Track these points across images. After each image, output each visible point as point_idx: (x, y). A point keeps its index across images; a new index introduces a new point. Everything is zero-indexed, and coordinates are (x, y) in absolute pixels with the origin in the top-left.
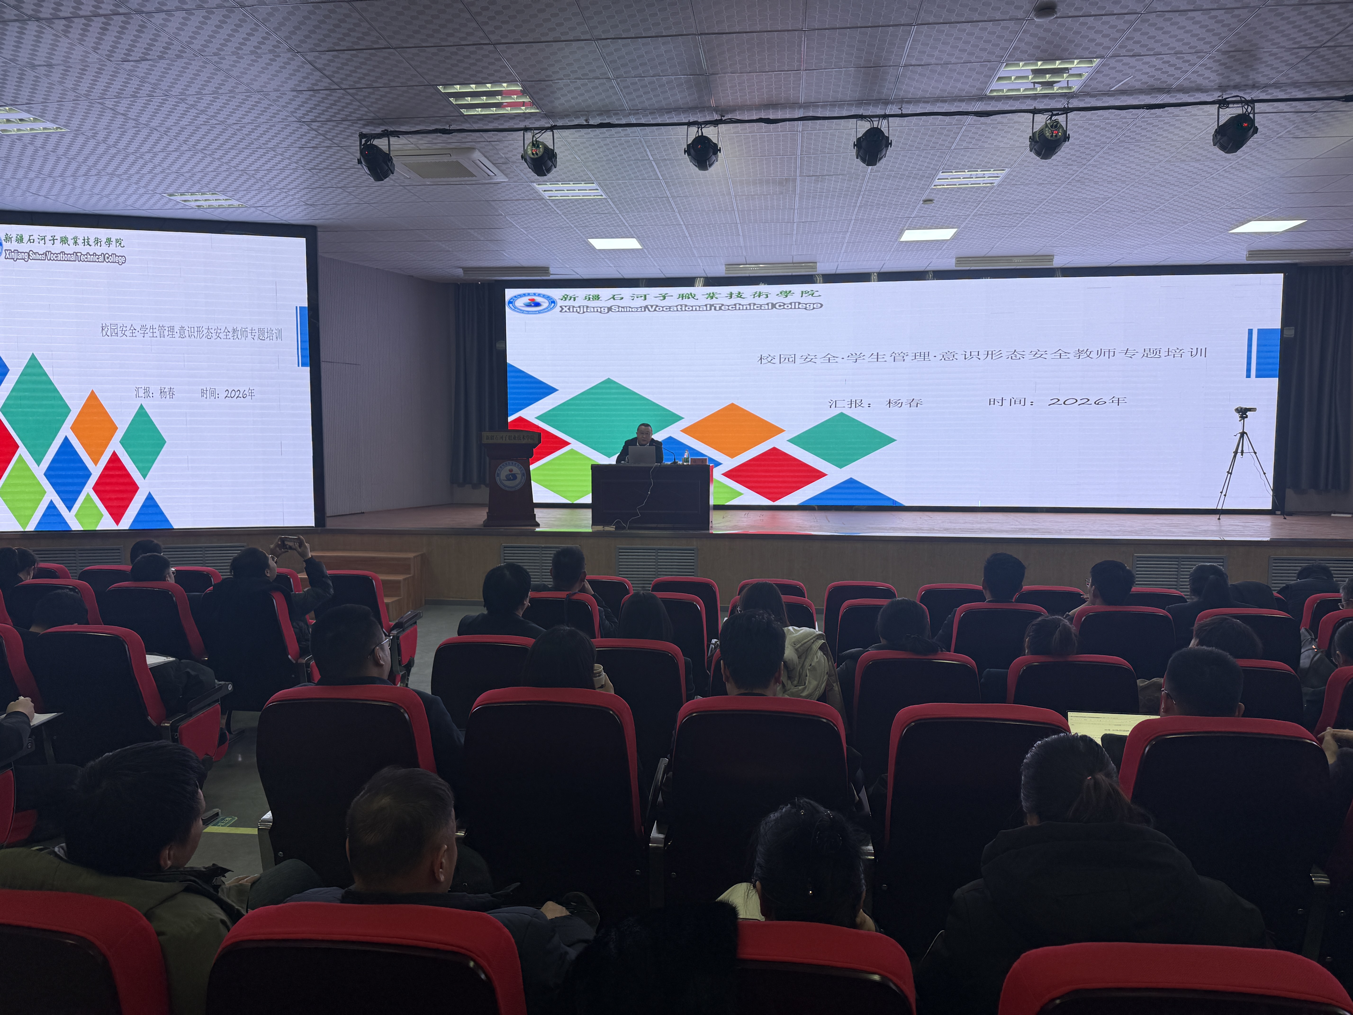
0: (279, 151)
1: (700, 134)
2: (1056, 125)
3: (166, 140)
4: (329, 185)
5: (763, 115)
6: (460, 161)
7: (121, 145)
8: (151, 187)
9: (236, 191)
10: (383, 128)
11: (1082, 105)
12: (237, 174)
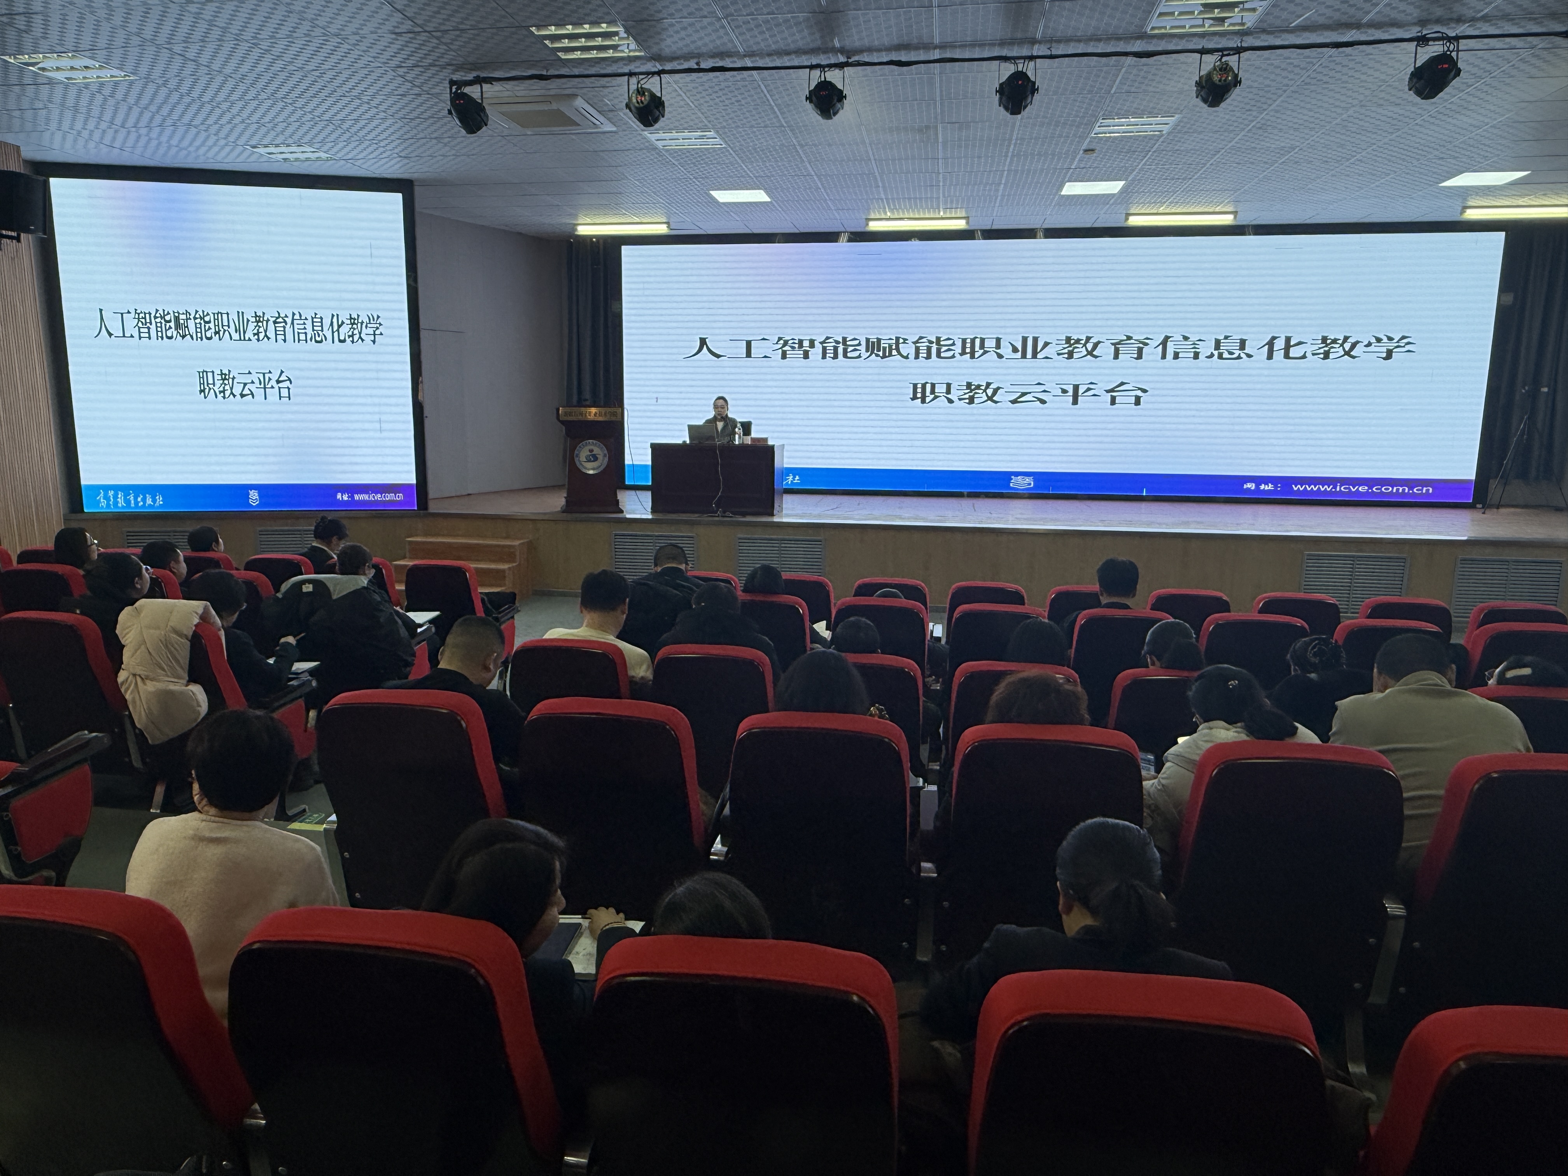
0: (365, 99)
1: (823, 79)
2: (1225, 69)
3: (242, 88)
4: (422, 135)
5: (894, 57)
6: (561, 109)
7: (195, 94)
8: (232, 139)
9: (323, 142)
10: (474, 74)
11: (1258, 43)
12: (323, 124)
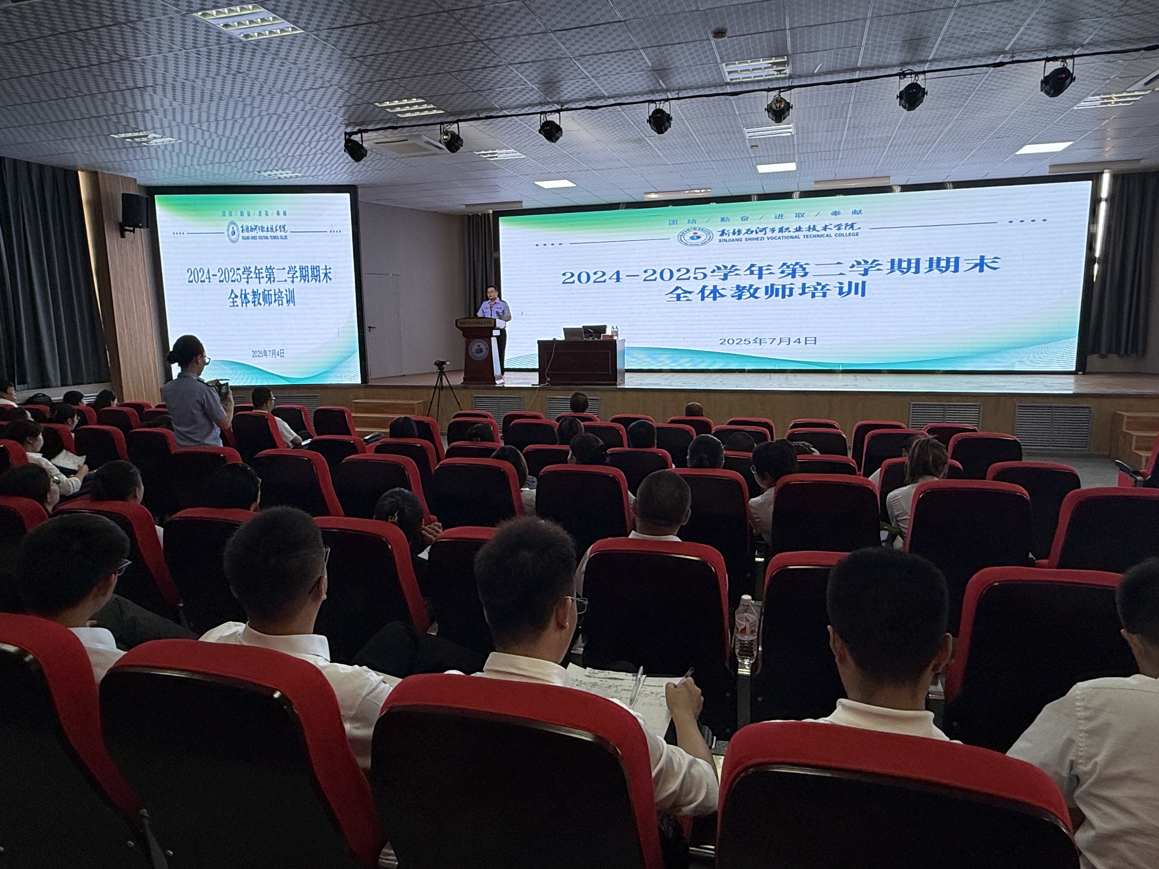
1: (547, 120)
2: (781, 100)
6: (416, 143)
8: (245, 169)
9: (295, 167)
10: (358, 128)
12: (290, 158)
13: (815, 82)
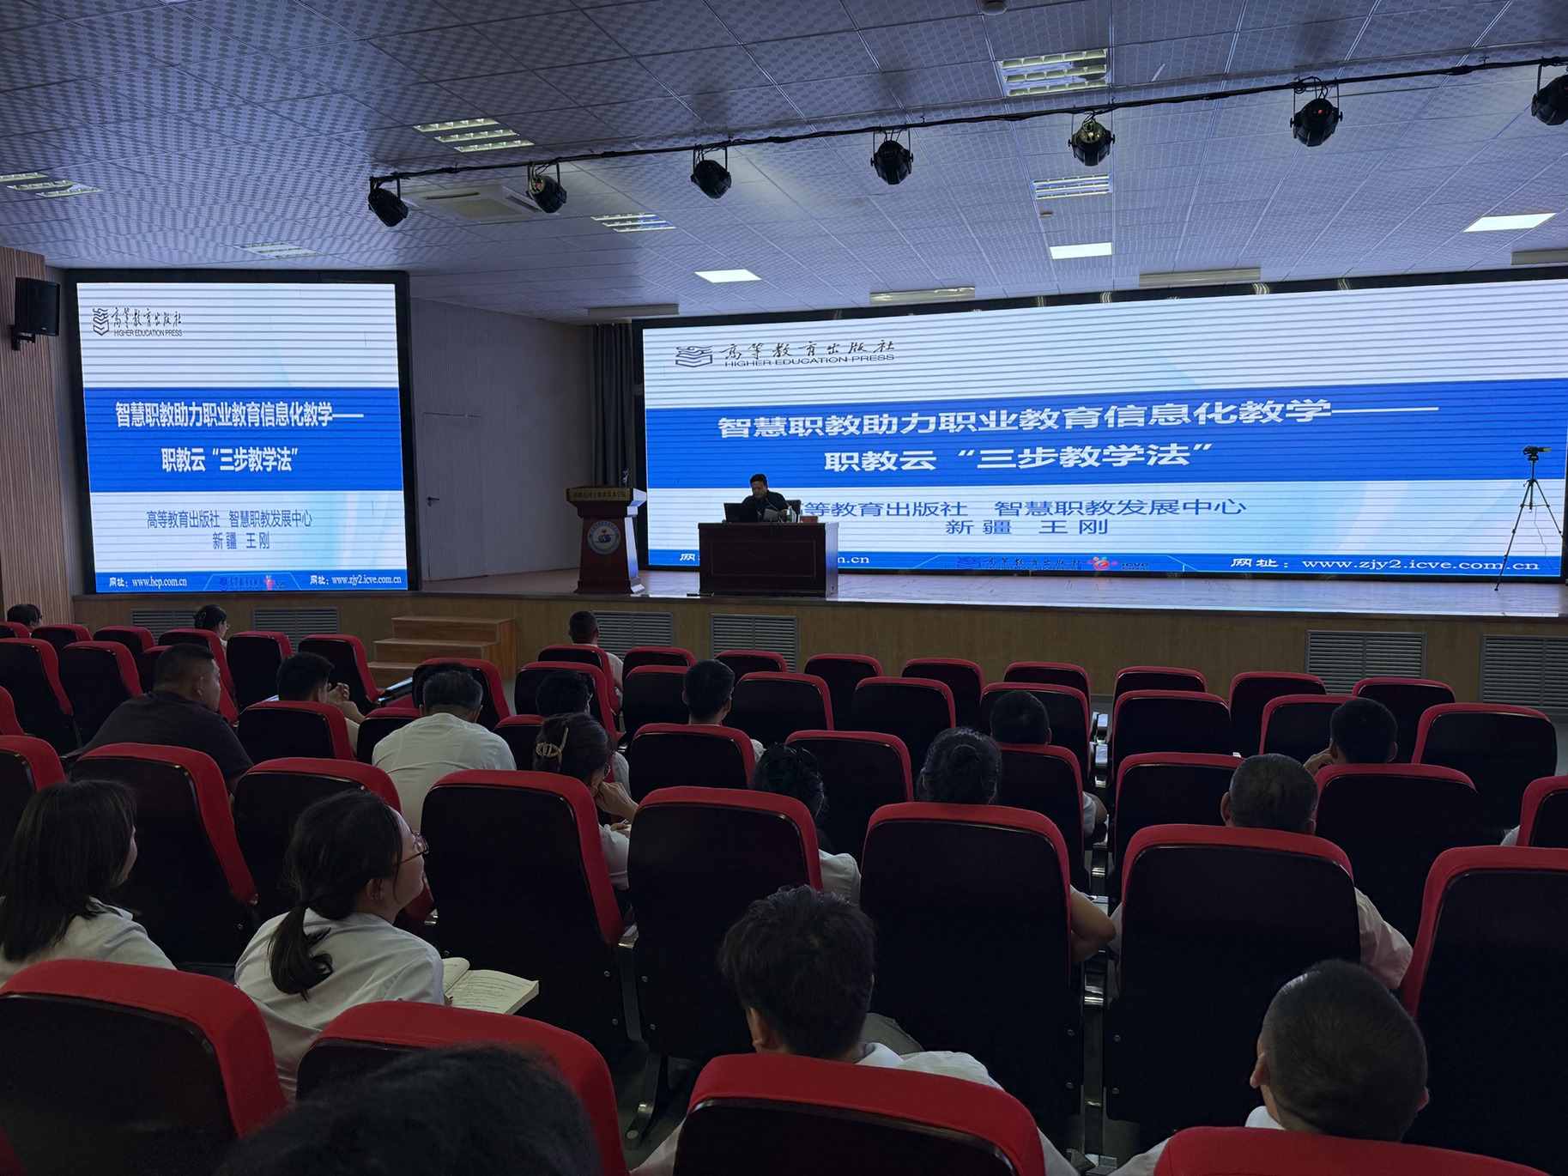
1: (706, 159)
2: (1097, 126)
5: (772, 133)
6: (493, 197)
8: (219, 241)
9: (300, 239)
10: (392, 170)
12: (289, 223)
13: (1153, 97)
